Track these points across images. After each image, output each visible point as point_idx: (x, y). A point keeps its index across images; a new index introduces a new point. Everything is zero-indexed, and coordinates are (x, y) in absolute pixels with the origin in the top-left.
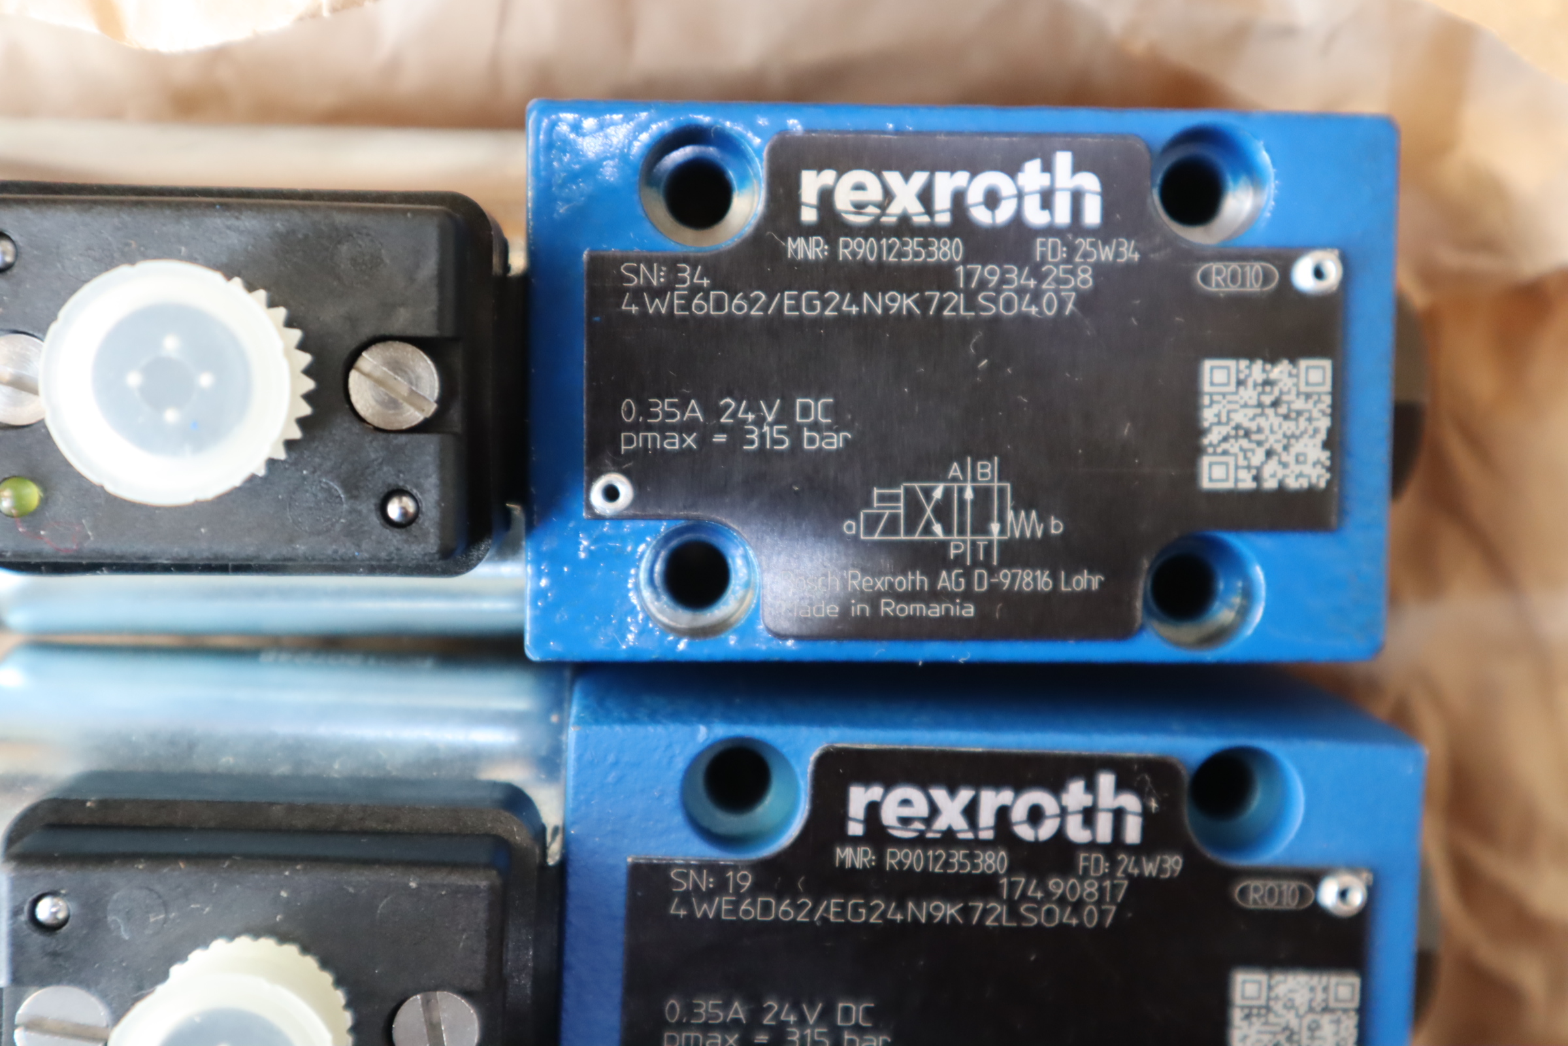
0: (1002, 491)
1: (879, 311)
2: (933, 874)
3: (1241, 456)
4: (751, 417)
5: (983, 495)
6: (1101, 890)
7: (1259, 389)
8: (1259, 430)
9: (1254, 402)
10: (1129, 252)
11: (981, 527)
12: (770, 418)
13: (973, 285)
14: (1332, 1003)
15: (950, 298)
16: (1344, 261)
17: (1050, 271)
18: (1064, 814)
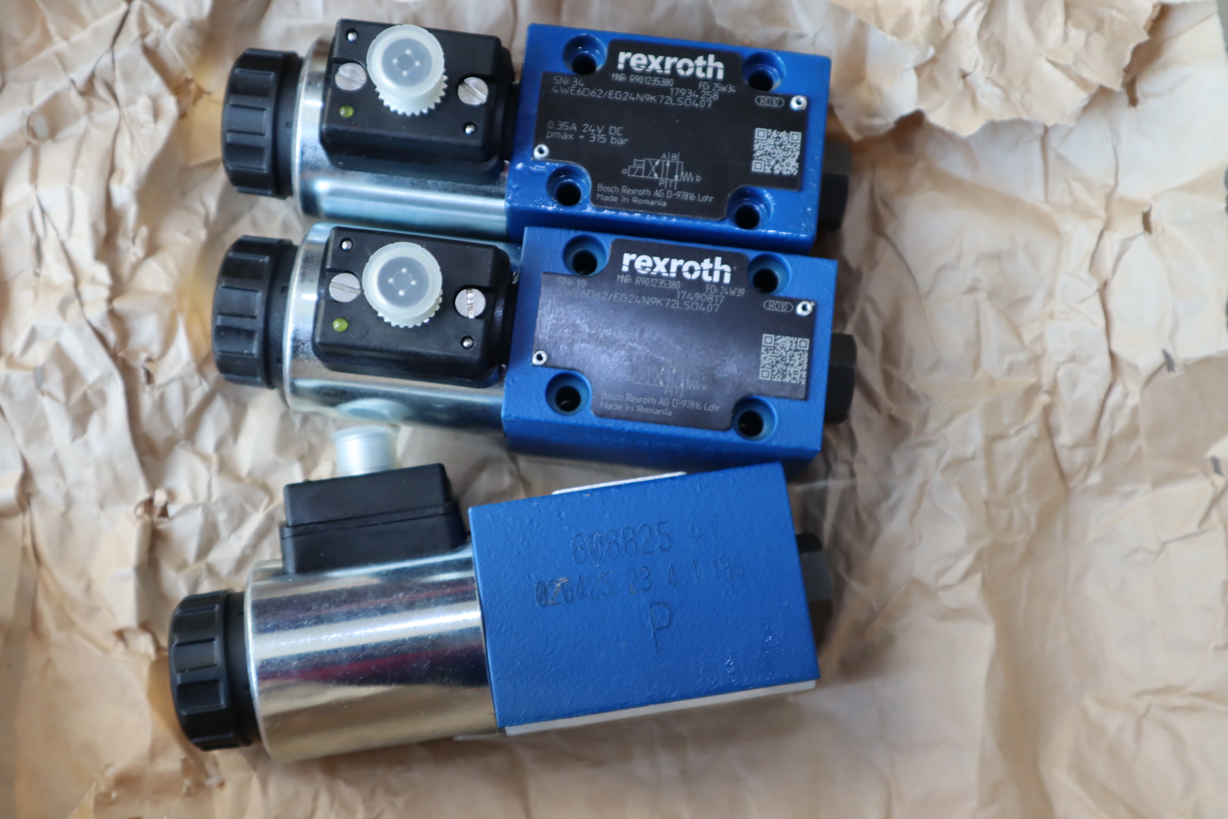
0: (680, 167)
1: (642, 100)
2: (652, 287)
3: (766, 161)
4: (593, 131)
5: (673, 166)
6: (714, 299)
7: (775, 139)
8: (774, 153)
9: (773, 143)
10: (732, 89)
11: (671, 176)
12: (600, 132)
13: (676, 95)
14: (798, 348)
15: (668, 98)
16: (808, 100)
17: (703, 93)
18: (702, 270)
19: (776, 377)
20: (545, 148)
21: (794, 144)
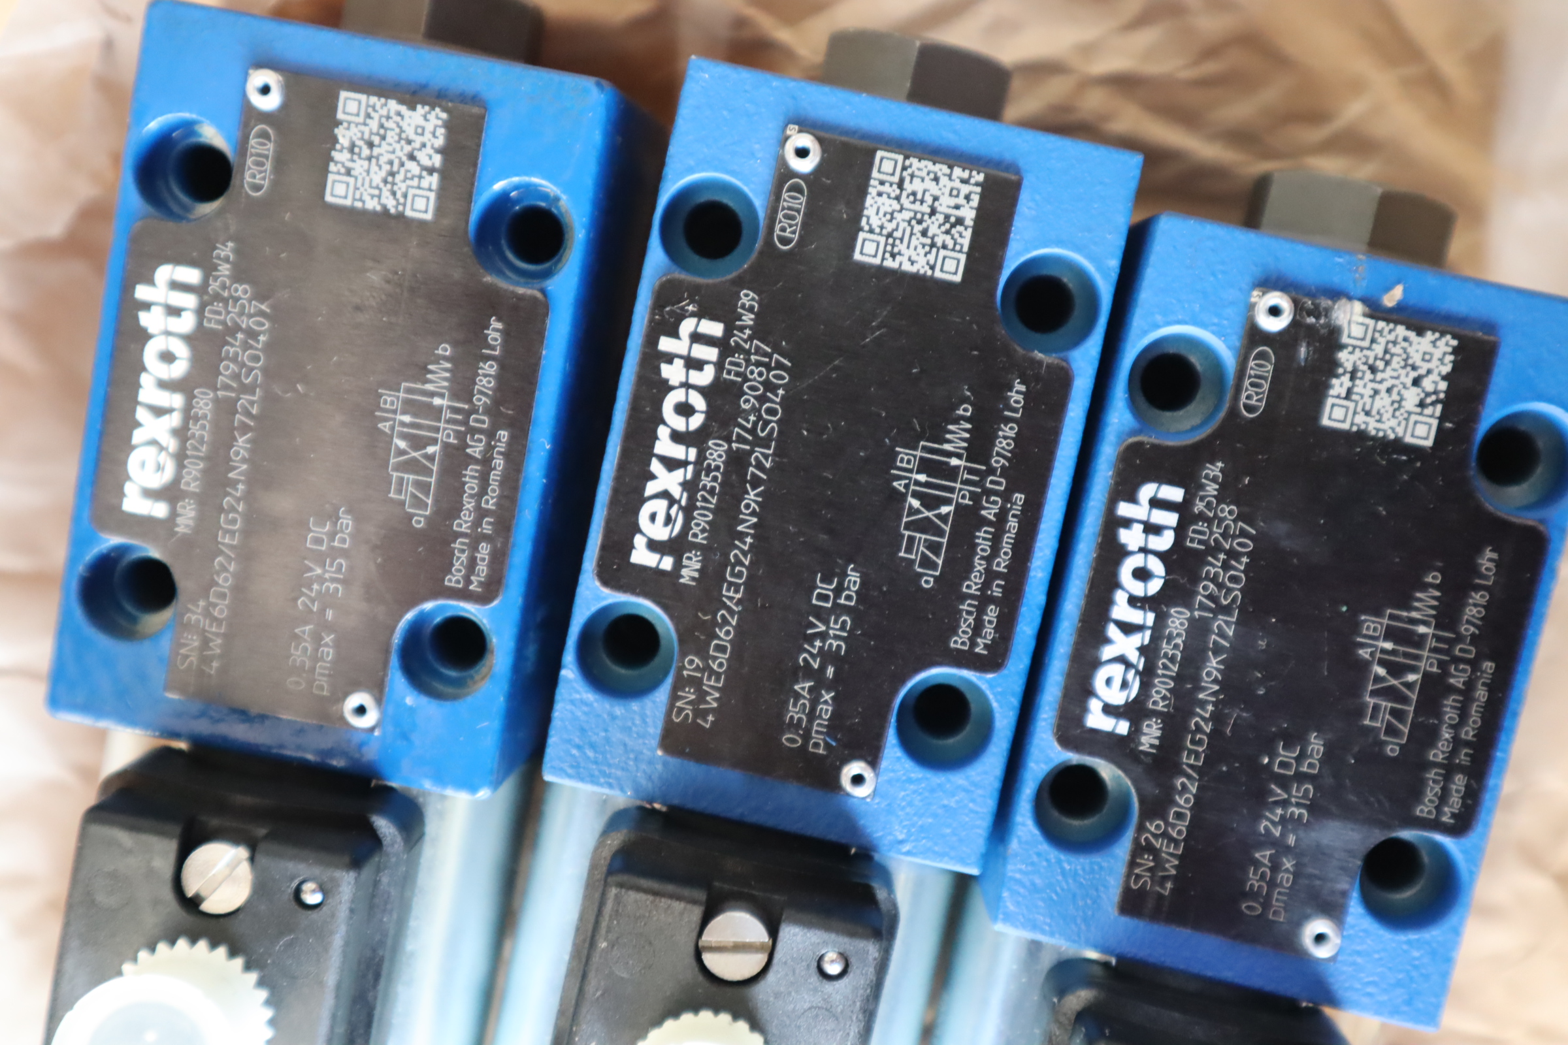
1: (244, 467)
2: (717, 505)
3: (409, 182)
4: (315, 587)
5: (409, 407)
6: (758, 364)
7: (355, 157)
8: (391, 163)
9: (366, 163)
10: (226, 250)
11: (435, 413)
12: (319, 571)
13: (235, 385)
14: (896, 179)
15: (243, 406)
16: (261, 64)
17: (232, 319)
18: (686, 385)
19: (960, 240)
20: (354, 700)
21: (370, 110)
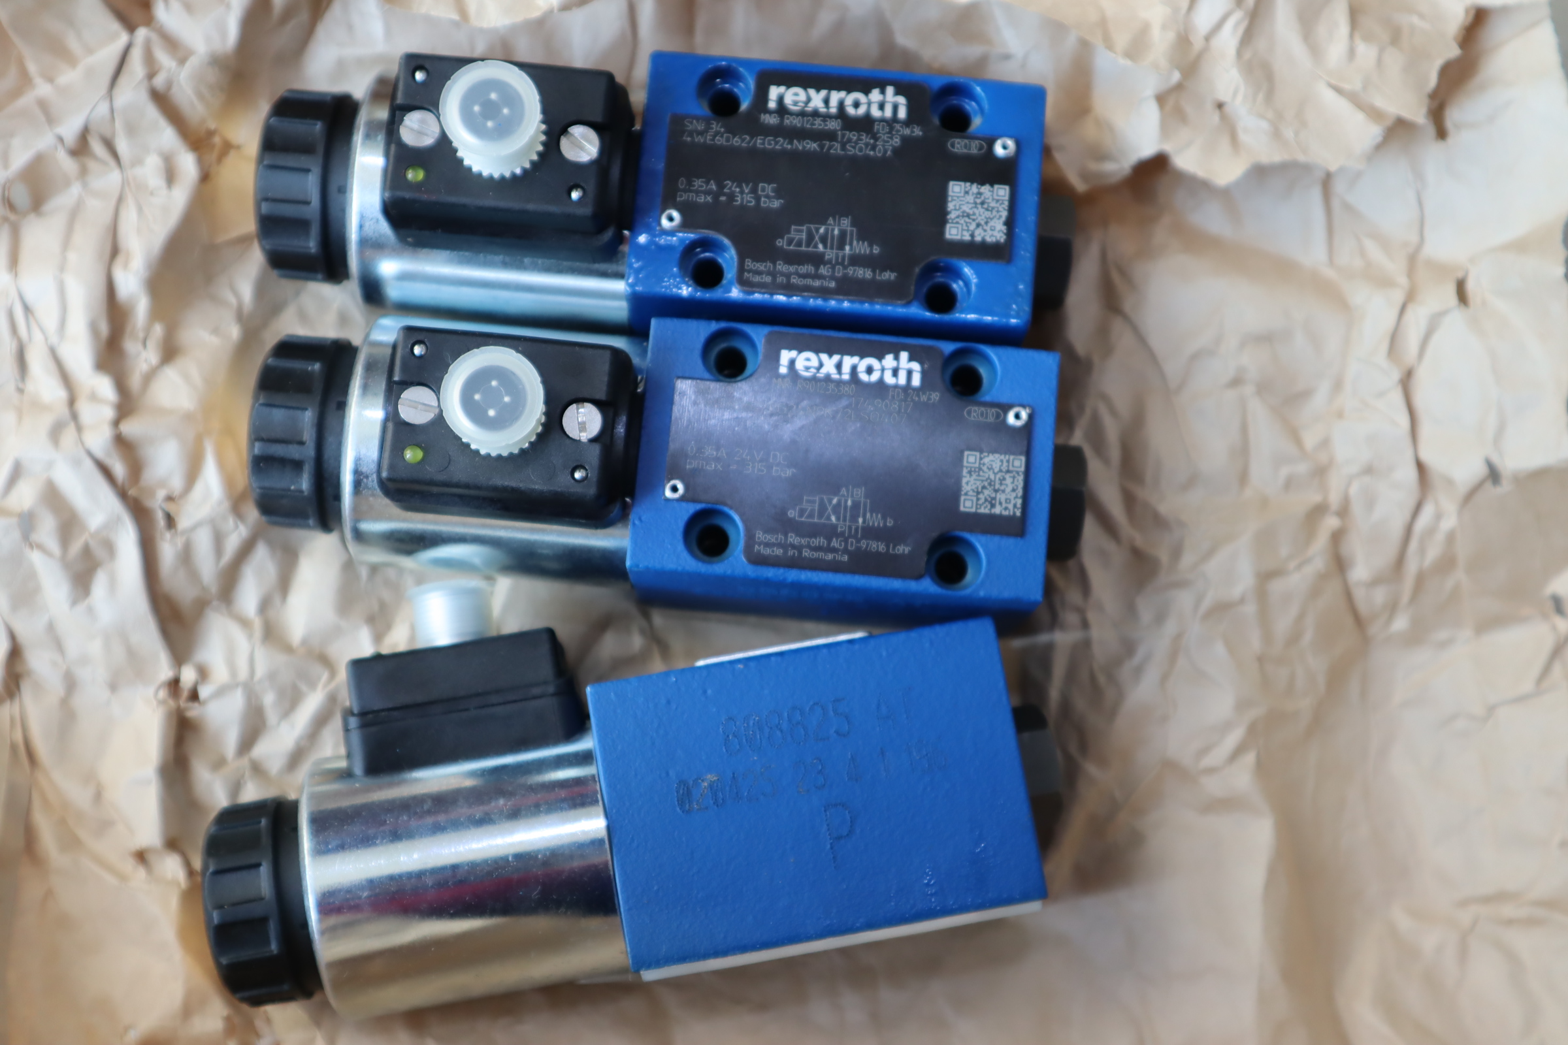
0: (852, 235)
1: (800, 148)
2: (819, 393)
3: (964, 224)
4: (738, 190)
5: (843, 234)
6: (900, 407)
7: (975, 196)
8: (974, 214)
9: (972, 201)
10: (918, 132)
11: (841, 247)
12: (746, 191)
13: (845, 140)
14: (1011, 468)
15: (834, 145)
16: (1018, 144)
17: (880, 137)
18: (883, 370)
19: (983, 507)
20: (676, 214)
21: (1001, 202)
